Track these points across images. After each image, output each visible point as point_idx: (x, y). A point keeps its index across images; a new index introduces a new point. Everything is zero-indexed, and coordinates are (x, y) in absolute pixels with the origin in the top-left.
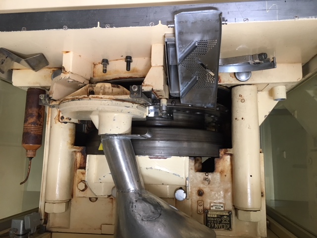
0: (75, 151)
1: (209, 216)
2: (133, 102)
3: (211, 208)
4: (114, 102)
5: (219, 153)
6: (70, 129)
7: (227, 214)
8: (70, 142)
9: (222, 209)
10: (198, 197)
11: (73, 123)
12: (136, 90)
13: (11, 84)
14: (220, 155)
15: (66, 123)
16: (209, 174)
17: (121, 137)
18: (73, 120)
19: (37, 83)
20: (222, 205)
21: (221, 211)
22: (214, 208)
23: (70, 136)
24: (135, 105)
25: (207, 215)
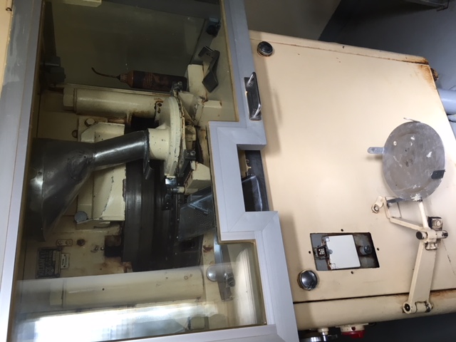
0: (126, 117)
1: (55, 252)
2: (179, 157)
3: (63, 255)
4: (179, 139)
5: (127, 261)
6: (149, 112)
7: (56, 272)
8: (137, 111)
9: (62, 267)
10: (76, 241)
11: (155, 115)
12: (192, 154)
13: (190, 63)
14: (124, 263)
15: (155, 108)
16: (103, 252)
17: (146, 147)
18: (158, 115)
19: (192, 84)
20: (67, 266)
21: (59, 266)
22: (63, 257)
23: (143, 112)
24: (177, 160)
25: (55, 250)
